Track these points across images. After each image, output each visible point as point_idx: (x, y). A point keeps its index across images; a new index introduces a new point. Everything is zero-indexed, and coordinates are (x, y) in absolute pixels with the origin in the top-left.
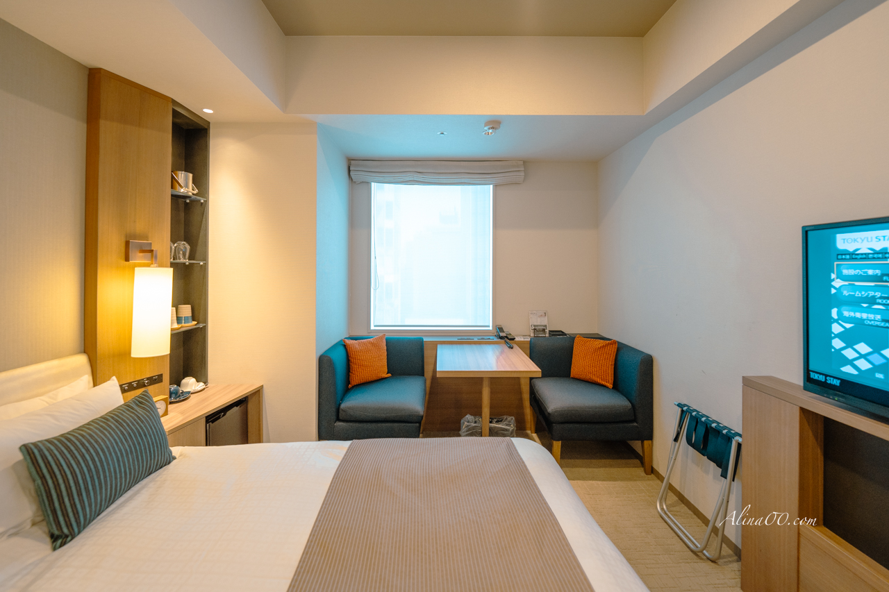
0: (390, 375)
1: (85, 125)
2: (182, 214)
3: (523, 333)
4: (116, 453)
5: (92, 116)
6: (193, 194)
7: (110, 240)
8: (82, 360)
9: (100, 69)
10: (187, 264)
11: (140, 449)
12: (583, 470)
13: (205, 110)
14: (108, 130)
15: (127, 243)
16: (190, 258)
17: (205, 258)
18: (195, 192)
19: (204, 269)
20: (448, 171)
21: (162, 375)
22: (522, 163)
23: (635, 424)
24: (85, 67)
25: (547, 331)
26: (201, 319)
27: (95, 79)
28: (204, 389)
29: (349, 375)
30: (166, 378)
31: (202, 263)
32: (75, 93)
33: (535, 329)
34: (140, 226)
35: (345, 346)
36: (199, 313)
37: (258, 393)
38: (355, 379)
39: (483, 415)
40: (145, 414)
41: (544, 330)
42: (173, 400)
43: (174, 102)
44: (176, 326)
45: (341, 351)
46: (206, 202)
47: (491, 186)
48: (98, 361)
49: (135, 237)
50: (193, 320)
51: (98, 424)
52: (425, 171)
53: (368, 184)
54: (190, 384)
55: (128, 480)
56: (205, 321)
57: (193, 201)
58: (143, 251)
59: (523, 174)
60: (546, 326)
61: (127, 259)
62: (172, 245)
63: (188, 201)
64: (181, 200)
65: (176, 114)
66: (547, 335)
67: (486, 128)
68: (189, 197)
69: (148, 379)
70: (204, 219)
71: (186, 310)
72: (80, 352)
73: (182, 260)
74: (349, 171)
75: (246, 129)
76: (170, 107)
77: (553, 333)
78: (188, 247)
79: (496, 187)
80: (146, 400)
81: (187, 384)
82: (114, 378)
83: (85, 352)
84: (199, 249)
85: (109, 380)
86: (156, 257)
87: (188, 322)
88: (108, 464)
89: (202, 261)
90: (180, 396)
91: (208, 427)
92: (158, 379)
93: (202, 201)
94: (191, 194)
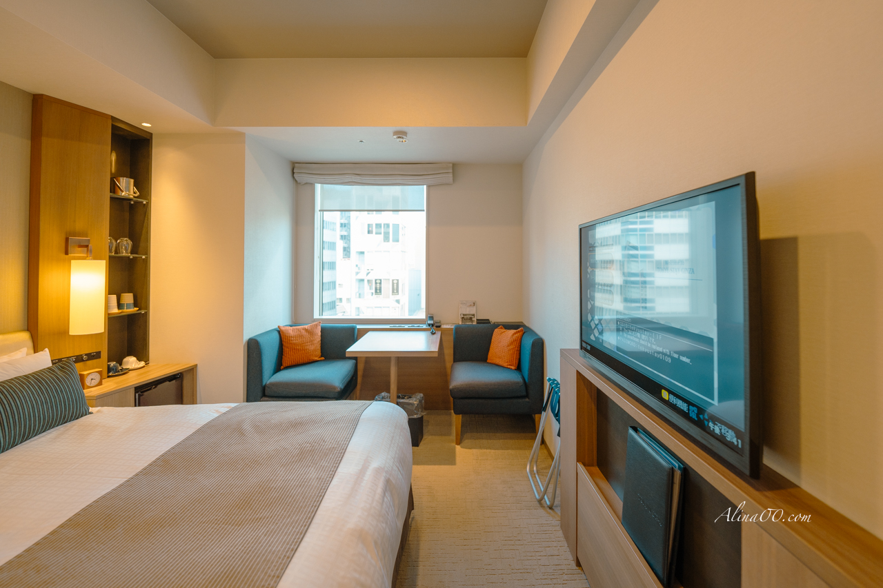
0: (323, 358)
1: (30, 142)
2: (127, 215)
3: (451, 322)
4: (31, 402)
5: (36, 134)
6: (135, 197)
7: (50, 237)
8: (25, 336)
9: (42, 95)
10: (131, 257)
11: (56, 401)
12: (485, 442)
13: (144, 124)
14: (50, 146)
15: (67, 240)
16: (132, 253)
17: (147, 252)
18: (136, 195)
19: (146, 263)
20: (383, 173)
21: (100, 352)
22: (451, 165)
23: (527, 400)
24: (29, 94)
25: (475, 319)
26: (143, 306)
27: (38, 104)
28: (144, 367)
29: (282, 358)
30: (104, 355)
31: (144, 257)
32: (20, 116)
33: (463, 318)
34: (79, 225)
35: (279, 332)
36: (141, 300)
37: (192, 370)
38: (286, 362)
39: (391, 391)
40: (65, 376)
41: (471, 318)
42: (110, 374)
43: (113, 118)
44: (115, 310)
45: (276, 336)
46: (149, 204)
47: (425, 186)
48: (39, 338)
49: (74, 234)
50: (135, 307)
51: (19, 380)
52: (363, 173)
53: (312, 185)
54: (131, 362)
55: (42, 423)
56: (147, 307)
57: (136, 202)
58: (81, 246)
59: (451, 175)
60: (474, 315)
61: (67, 253)
62: (114, 241)
63: (132, 203)
64: (125, 202)
65: (114, 128)
66: (475, 323)
67: (395, 137)
68: (130, 200)
69: (86, 355)
70: (146, 219)
71: (128, 298)
72: (24, 330)
73: (124, 254)
74: (293, 173)
75: (182, 139)
76: (110, 123)
77: (479, 321)
78: (130, 243)
79: (429, 187)
80: (68, 366)
81: (128, 362)
82: (47, 349)
83: (28, 330)
84: (142, 245)
85: (42, 351)
86: (91, 251)
87: (130, 308)
88: (23, 409)
89: (144, 255)
90: (119, 371)
91: (137, 394)
92: (97, 355)
93: (145, 203)
94: (132, 197)
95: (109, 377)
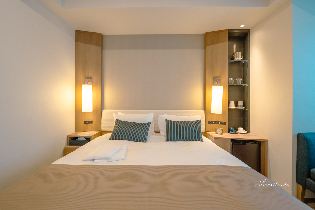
1: (204, 50)
2: (242, 68)
7: (209, 79)
10: (242, 85)
15: (214, 80)
17: (248, 83)
18: (242, 59)
19: (248, 88)
24: (204, 34)
26: (247, 107)
28: (247, 133)
30: (227, 123)
31: (247, 85)
34: (217, 74)
36: (246, 104)
37: (264, 142)
40: (195, 125)
43: (229, 30)
44: (234, 107)
48: (206, 113)
49: (216, 78)
50: (244, 107)
54: (241, 130)
63: (243, 63)
69: (220, 122)
70: (248, 68)
71: (240, 103)
72: (201, 109)
76: (228, 32)
78: (241, 80)
80: (198, 122)
81: (239, 130)
83: (204, 110)
84: (246, 80)
87: (241, 107)
90: (234, 132)
91: (232, 143)
92: (224, 123)
93: (247, 61)
94: (240, 60)
95: (229, 133)
